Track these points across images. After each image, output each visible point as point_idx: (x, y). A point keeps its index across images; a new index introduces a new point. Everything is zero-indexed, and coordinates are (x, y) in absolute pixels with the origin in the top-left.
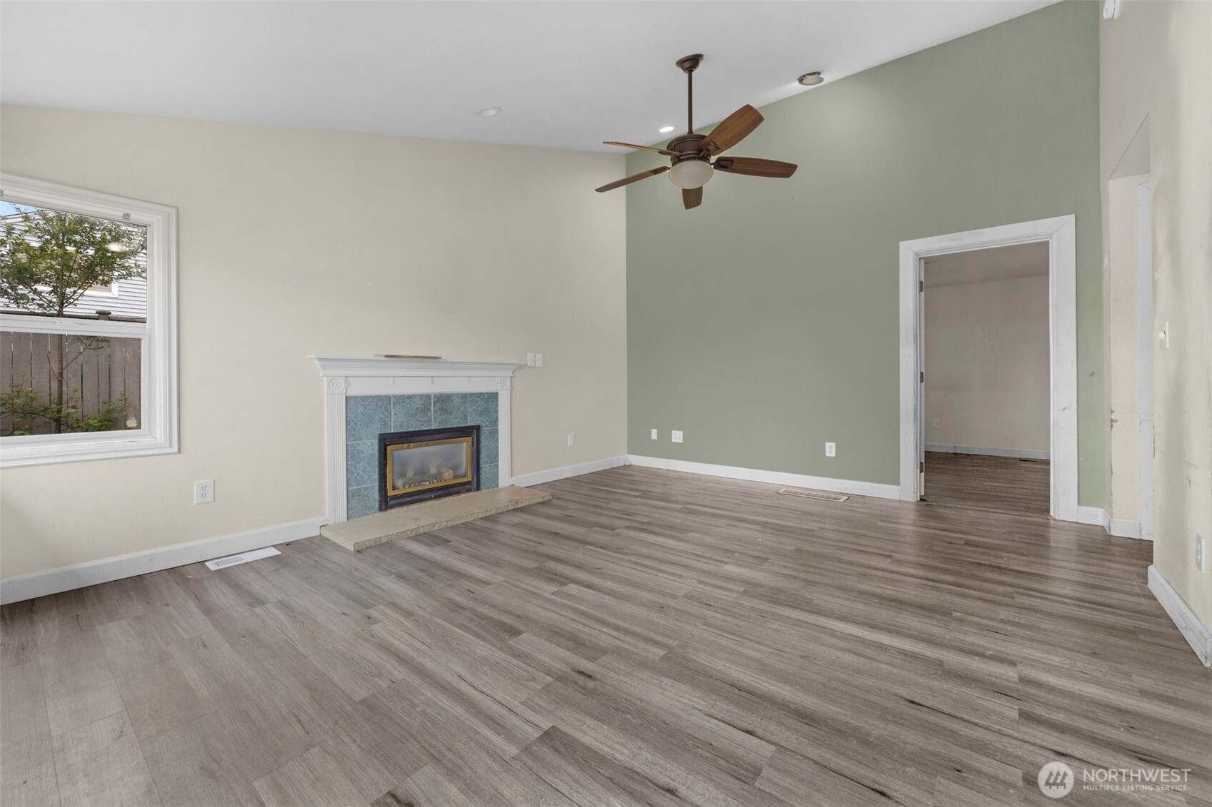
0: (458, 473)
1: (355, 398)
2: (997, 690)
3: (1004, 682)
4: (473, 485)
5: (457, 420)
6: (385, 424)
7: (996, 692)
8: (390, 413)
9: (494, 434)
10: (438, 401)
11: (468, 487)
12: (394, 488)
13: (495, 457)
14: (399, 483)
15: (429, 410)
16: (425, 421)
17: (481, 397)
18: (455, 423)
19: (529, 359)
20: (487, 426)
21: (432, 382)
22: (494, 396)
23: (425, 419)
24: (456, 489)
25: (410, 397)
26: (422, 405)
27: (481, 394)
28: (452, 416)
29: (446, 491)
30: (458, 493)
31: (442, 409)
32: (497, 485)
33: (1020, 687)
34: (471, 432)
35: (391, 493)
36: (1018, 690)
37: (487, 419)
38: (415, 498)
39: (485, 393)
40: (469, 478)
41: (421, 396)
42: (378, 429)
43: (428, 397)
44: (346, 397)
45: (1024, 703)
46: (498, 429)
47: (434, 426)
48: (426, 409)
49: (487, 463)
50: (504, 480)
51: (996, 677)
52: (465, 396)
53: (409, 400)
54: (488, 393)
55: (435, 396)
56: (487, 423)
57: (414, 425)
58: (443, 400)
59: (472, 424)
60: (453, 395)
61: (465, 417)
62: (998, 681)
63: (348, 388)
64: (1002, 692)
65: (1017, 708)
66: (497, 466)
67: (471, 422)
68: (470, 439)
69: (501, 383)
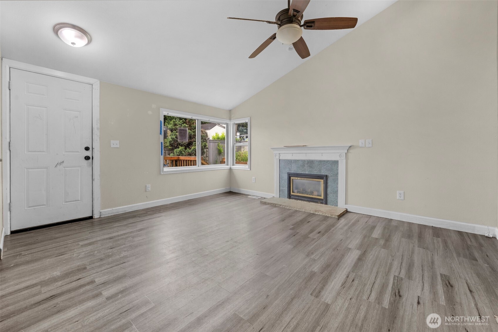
0: (319, 194)
1: (282, 160)
2: (106, 283)
3: (106, 288)
4: (325, 201)
5: (316, 172)
6: (290, 170)
7: (106, 282)
8: (292, 166)
9: (336, 180)
10: (308, 163)
11: (321, 201)
13: (336, 192)
14: (296, 191)
15: (305, 166)
16: (303, 170)
17: (328, 162)
18: (315, 172)
20: (332, 176)
21: (306, 155)
22: (336, 163)
23: (303, 169)
24: (315, 200)
25: (298, 161)
26: (302, 164)
27: (329, 161)
28: (314, 169)
29: (312, 200)
30: (317, 202)
31: (310, 166)
32: (337, 206)
33: (99, 290)
34: (325, 178)
35: (292, 193)
36: (100, 288)
37: (332, 173)
38: (300, 198)
39: (330, 161)
40: (322, 197)
41: (302, 160)
42: (287, 171)
43: (304, 161)
44: (279, 160)
45: (95, 286)
46: (338, 178)
47: (307, 173)
48: (304, 166)
49: (331, 193)
50: (341, 204)
51: (110, 287)
52: (320, 161)
53: (298, 162)
54: (332, 161)
55: (307, 161)
56: (332, 175)
57: (299, 171)
58: (311, 163)
59: (323, 174)
60: (315, 161)
61: (320, 171)
62: (108, 286)
63: (280, 157)
64: (104, 284)
65: (97, 282)
66: (337, 196)
67: (323, 173)
68: (323, 180)
69: (340, 156)
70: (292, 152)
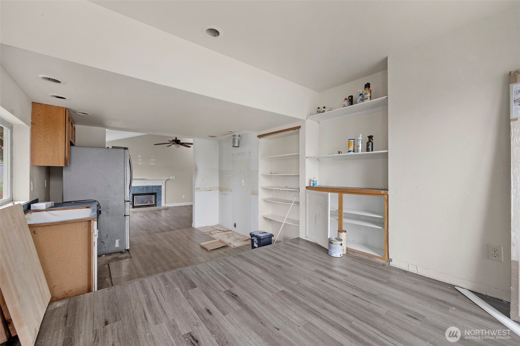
0: (151, 202)
4: (155, 205)
6: (134, 192)
8: (135, 190)
9: (160, 195)
12: (136, 204)
18: (150, 192)
19: (171, 178)
20: (158, 193)
21: (145, 183)
22: (160, 187)
24: (149, 206)
25: (139, 186)
27: (157, 186)
30: (151, 207)
32: (161, 206)
34: (155, 194)
35: (135, 205)
37: (158, 191)
38: (140, 206)
40: (154, 204)
41: (142, 186)
42: (132, 193)
43: (144, 186)
47: (145, 193)
48: (143, 189)
49: (158, 201)
50: (163, 205)
52: (153, 186)
55: (145, 186)
57: (140, 192)
58: (147, 187)
60: (150, 186)
61: (152, 191)
66: (161, 201)
67: (154, 192)
68: (154, 195)
69: (162, 183)
70: (136, 182)
